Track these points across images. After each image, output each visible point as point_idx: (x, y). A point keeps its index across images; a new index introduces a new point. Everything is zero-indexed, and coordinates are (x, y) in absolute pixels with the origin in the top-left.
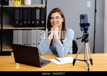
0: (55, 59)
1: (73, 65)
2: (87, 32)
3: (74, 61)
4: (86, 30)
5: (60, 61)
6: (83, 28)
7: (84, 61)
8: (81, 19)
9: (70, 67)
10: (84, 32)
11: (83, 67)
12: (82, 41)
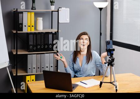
0: (81, 82)
1: (100, 87)
2: (113, 57)
3: (101, 83)
4: (111, 55)
5: (86, 84)
6: (109, 53)
7: (111, 83)
8: (107, 45)
9: (98, 89)
10: (110, 56)
11: (110, 89)
12: (108, 65)
